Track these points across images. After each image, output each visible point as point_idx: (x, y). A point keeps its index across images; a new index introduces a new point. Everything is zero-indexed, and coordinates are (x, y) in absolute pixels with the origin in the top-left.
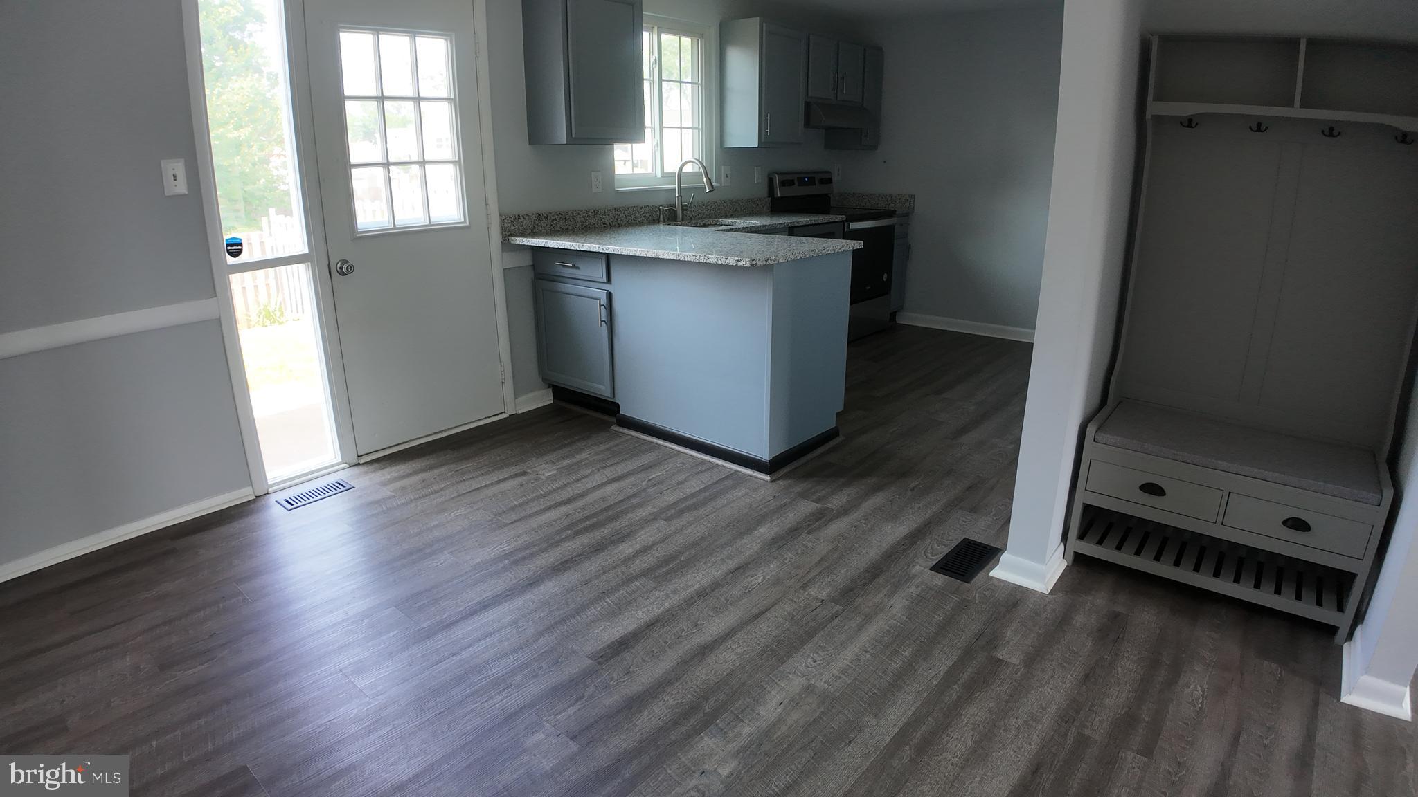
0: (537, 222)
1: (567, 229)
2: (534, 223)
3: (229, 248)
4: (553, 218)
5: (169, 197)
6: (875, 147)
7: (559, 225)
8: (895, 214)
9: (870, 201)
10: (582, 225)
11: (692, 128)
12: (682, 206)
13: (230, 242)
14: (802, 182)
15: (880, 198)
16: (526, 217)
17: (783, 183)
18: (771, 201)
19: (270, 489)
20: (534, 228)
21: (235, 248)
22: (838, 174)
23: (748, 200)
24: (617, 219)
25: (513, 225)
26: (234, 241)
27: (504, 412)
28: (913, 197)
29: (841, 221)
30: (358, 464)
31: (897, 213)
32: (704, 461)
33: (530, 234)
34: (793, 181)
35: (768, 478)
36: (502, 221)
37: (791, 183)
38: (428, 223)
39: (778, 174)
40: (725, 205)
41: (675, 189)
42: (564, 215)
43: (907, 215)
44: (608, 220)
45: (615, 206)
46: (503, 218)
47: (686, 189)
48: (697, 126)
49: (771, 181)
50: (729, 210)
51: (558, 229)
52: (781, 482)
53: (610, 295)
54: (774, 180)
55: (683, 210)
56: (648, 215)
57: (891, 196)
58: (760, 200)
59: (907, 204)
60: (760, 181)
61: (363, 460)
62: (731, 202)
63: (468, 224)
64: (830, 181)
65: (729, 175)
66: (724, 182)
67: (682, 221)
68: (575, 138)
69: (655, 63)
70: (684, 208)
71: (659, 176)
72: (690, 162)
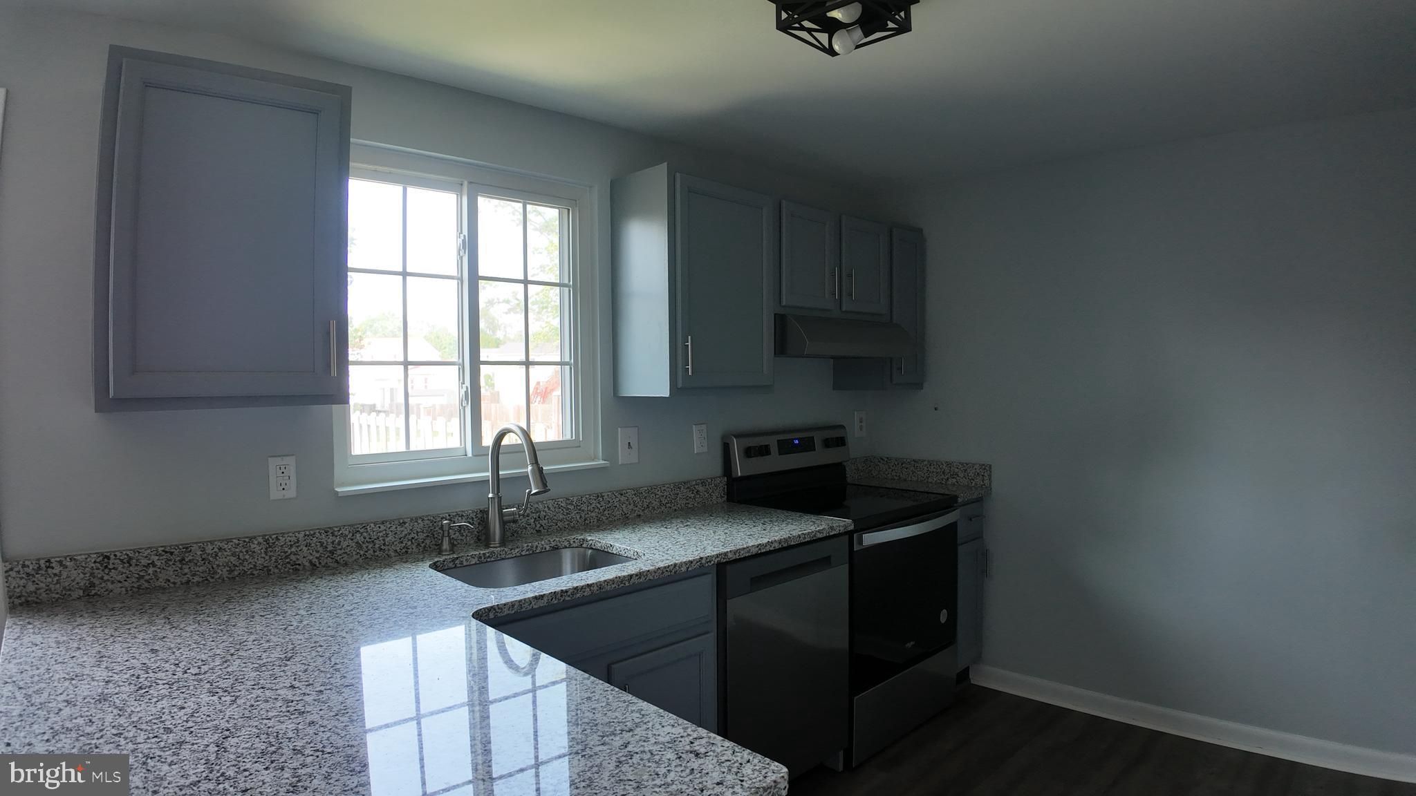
0: (99, 573)
1: (188, 582)
2: (92, 574)
4: (144, 562)
6: (919, 385)
7: (162, 576)
8: (956, 502)
9: (913, 472)
10: (231, 571)
11: (561, 364)
12: (501, 514)
14: (786, 447)
15: (932, 469)
17: (749, 453)
18: (728, 484)
20: (93, 585)
22: (861, 428)
23: (677, 486)
24: (332, 552)
28: (987, 468)
29: (846, 533)
31: (960, 500)
33: (78, 600)
34: (767, 447)
36: (6, 575)
37: (764, 451)
39: (735, 436)
40: (623, 499)
41: (489, 480)
42: (178, 554)
43: (979, 500)
44: (305, 556)
45: (328, 527)
46: (8, 569)
48: (568, 360)
49: (726, 449)
50: (631, 507)
51: (161, 583)
54: (731, 445)
55: (503, 523)
56: (422, 536)
57: (949, 464)
58: (703, 483)
59: (978, 480)
60: (705, 449)
62: (637, 492)
64: (841, 442)
65: (634, 444)
66: (623, 456)
67: (503, 542)
68: (113, 399)
69: (464, 247)
70: (506, 518)
71: (470, 454)
72: (509, 431)
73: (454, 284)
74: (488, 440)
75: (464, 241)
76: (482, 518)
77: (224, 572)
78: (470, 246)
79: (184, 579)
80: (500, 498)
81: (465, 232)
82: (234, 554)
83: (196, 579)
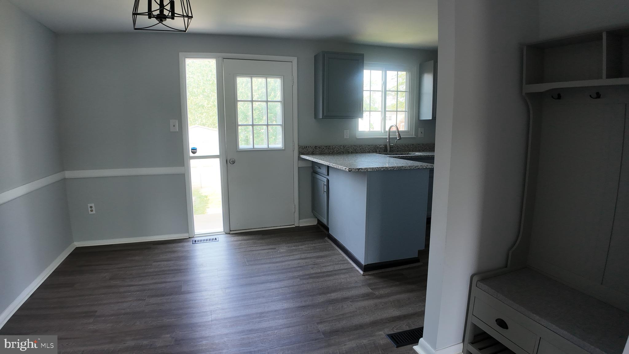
0: (315, 149)
1: (329, 153)
3: (192, 151)
4: (322, 148)
5: (172, 132)
7: (325, 151)
10: (337, 152)
11: (405, 111)
13: (193, 149)
16: (309, 147)
19: (195, 236)
20: (313, 151)
21: (194, 151)
24: (356, 150)
25: (304, 150)
26: (194, 149)
27: (294, 225)
30: (229, 234)
32: (346, 260)
33: (311, 154)
35: (362, 272)
36: (299, 148)
38: (267, 147)
40: (419, 146)
41: (387, 138)
42: (328, 147)
44: (351, 150)
45: (355, 145)
46: (300, 147)
47: (392, 138)
48: (407, 110)
50: (421, 148)
52: (367, 277)
53: (328, 181)
55: (390, 147)
56: (373, 149)
61: (231, 232)
62: (423, 145)
63: (284, 149)
65: (423, 132)
66: (420, 135)
67: (390, 152)
68: (325, 116)
69: (383, 84)
70: (391, 146)
71: (383, 132)
72: (393, 126)
73: (380, 93)
74: (387, 129)
75: (383, 82)
76: (386, 146)
77: (336, 151)
78: (385, 84)
79: (329, 152)
80: (390, 142)
81: (384, 80)
82: (338, 148)
83: (331, 152)
